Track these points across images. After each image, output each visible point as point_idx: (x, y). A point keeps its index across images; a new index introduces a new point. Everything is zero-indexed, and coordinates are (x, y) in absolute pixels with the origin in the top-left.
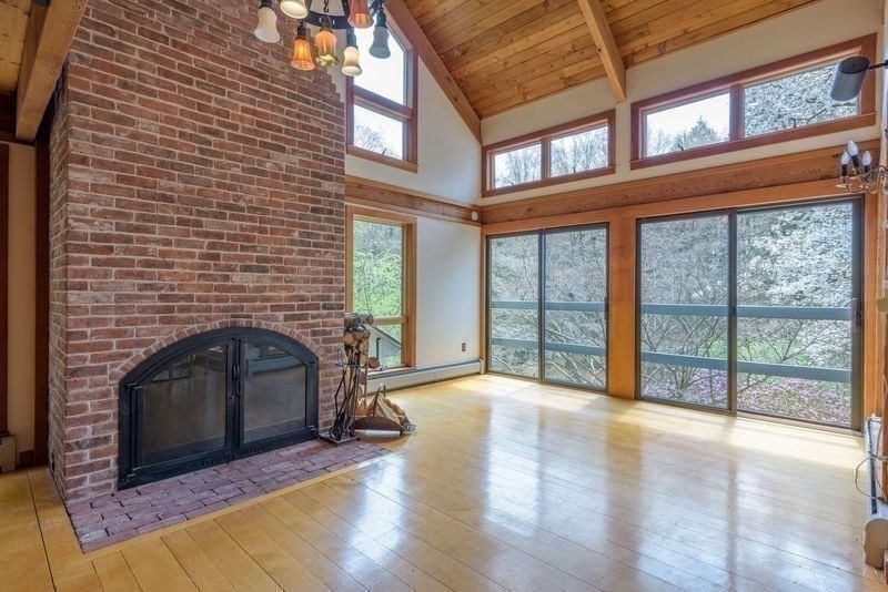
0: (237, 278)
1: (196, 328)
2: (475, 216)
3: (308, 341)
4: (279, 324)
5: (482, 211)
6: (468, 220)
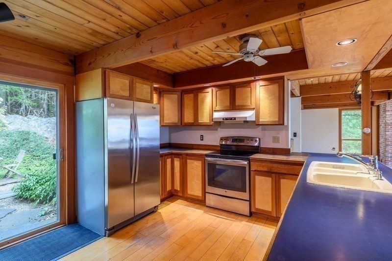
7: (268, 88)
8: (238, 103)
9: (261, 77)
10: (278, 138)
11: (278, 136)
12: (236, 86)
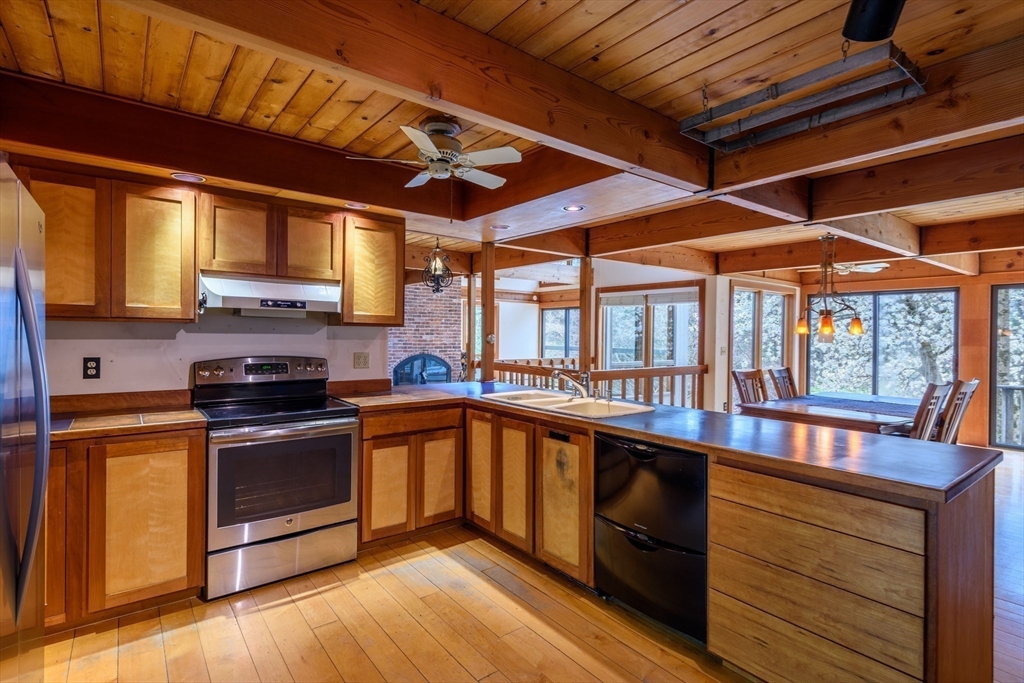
0: (424, 337)
1: (412, 354)
2: (535, 298)
3: (447, 360)
4: (437, 353)
5: (539, 295)
6: (530, 300)
7: (373, 237)
8: (293, 258)
9: (358, 206)
10: (366, 357)
11: (366, 351)
12: (290, 211)
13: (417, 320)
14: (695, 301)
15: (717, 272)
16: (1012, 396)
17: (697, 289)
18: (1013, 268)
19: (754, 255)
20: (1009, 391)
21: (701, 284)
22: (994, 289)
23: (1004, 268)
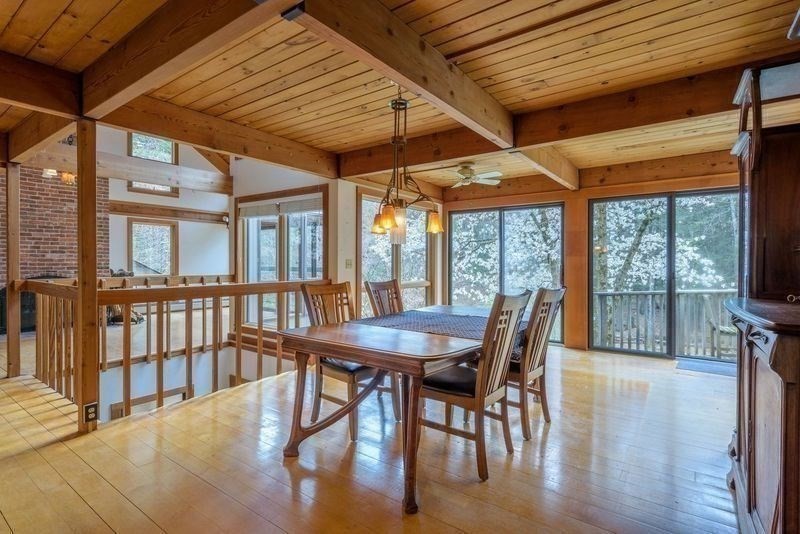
0: (49, 256)
13: (35, 234)
14: (319, 209)
15: (339, 175)
16: (605, 301)
17: (320, 195)
18: (605, 183)
19: (370, 155)
20: (603, 297)
21: (324, 189)
22: (591, 202)
23: (598, 183)
